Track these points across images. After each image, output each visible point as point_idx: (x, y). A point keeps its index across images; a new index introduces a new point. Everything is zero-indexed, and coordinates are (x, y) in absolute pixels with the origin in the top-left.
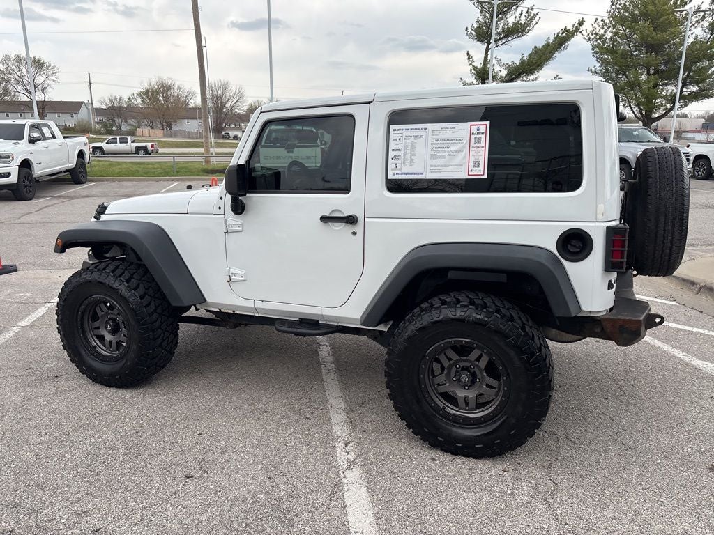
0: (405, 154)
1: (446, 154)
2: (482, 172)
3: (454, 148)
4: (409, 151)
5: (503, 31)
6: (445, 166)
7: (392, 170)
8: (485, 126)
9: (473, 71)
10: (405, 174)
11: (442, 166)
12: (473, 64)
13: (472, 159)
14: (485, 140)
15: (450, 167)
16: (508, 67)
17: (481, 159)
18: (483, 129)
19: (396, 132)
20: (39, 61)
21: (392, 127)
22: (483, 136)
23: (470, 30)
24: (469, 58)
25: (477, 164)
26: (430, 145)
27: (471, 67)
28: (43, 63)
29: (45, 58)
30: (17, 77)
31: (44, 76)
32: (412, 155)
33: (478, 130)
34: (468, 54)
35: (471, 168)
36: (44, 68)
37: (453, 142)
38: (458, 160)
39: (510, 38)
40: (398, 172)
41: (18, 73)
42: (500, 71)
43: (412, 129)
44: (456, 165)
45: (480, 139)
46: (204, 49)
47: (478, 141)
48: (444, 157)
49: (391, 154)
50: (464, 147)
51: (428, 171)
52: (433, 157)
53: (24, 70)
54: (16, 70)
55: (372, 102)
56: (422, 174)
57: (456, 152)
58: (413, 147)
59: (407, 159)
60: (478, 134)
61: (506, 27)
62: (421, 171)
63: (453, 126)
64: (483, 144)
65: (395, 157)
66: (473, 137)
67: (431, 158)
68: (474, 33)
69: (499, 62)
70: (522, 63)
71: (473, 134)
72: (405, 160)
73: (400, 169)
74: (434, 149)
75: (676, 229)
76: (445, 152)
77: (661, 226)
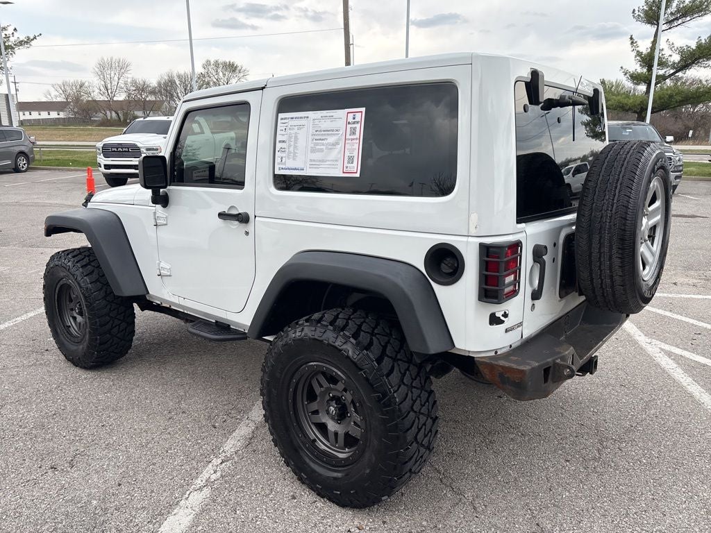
0: (290, 146)
1: (324, 147)
2: (355, 170)
3: (331, 140)
4: (292, 143)
5: (678, 11)
6: (323, 161)
7: (279, 164)
8: (360, 113)
9: (638, 58)
10: (289, 169)
11: (320, 161)
12: (638, 49)
13: (347, 154)
14: (360, 129)
15: (328, 163)
16: (682, 52)
17: (355, 154)
18: (358, 117)
19: (283, 121)
20: (233, 65)
21: (281, 115)
22: (358, 126)
23: (636, 12)
24: (632, 43)
25: (351, 160)
26: (310, 136)
27: (634, 53)
28: (236, 67)
29: (238, 62)
30: (215, 80)
31: (237, 78)
32: (295, 147)
33: (354, 118)
34: (631, 38)
35: (346, 164)
36: (237, 71)
37: (331, 132)
38: (335, 154)
39: (688, 18)
40: (284, 167)
41: (216, 76)
42: (671, 56)
43: (296, 118)
44: (332, 160)
45: (355, 129)
46: (351, 47)
47: (353, 132)
48: (322, 150)
49: (279, 146)
50: (339, 139)
51: (308, 166)
52: (313, 151)
53: (221, 74)
54: (214, 74)
55: (264, 88)
56: (303, 169)
57: (333, 145)
58: (296, 138)
59: (290, 153)
60: (354, 123)
61: (681, 6)
62: (302, 166)
63: (331, 114)
64: (357, 136)
65: (282, 149)
66: (349, 126)
67: (311, 152)
68: (642, 15)
69: (671, 46)
70: (699, 46)
71: (349, 123)
72: (290, 152)
73: (285, 164)
74: (314, 141)
75: (614, 251)
76: (323, 145)
77: (595, 245)
